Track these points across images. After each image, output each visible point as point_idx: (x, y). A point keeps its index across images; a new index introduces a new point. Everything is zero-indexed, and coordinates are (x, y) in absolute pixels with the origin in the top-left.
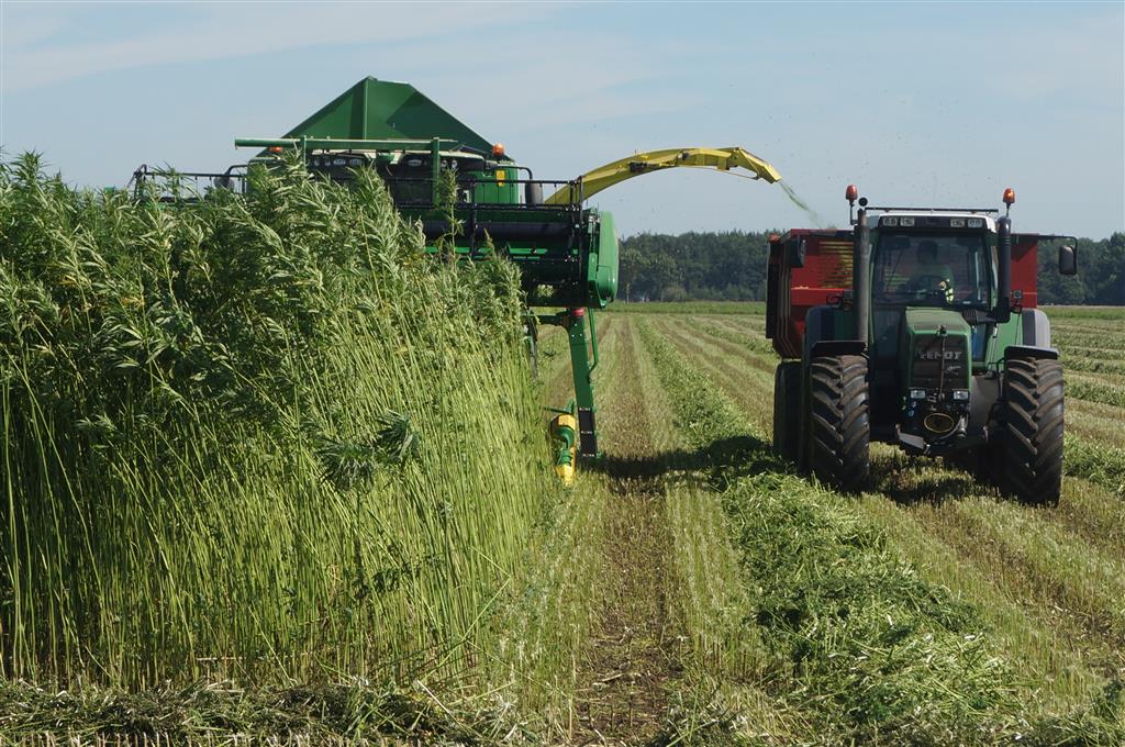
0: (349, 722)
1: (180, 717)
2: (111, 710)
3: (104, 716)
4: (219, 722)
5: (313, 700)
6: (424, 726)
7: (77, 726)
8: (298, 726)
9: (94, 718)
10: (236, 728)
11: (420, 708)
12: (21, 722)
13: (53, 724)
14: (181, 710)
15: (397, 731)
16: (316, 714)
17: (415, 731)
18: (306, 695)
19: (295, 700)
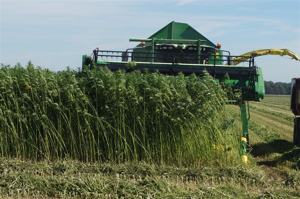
0: (232, 175)
1: (201, 174)
2: (188, 172)
3: (187, 173)
4: (208, 175)
5: (225, 171)
6: (246, 176)
7: (182, 175)
8: (223, 175)
9: (185, 173)
10: (212, 176)
11: (245, 173)
12: (171, 174)
13: (177, 174)
14: (201, 172)
15: (241, 177)
16: (226, 174)
17: (244, 177)
18: (223, 170)
19: (221, 171)
